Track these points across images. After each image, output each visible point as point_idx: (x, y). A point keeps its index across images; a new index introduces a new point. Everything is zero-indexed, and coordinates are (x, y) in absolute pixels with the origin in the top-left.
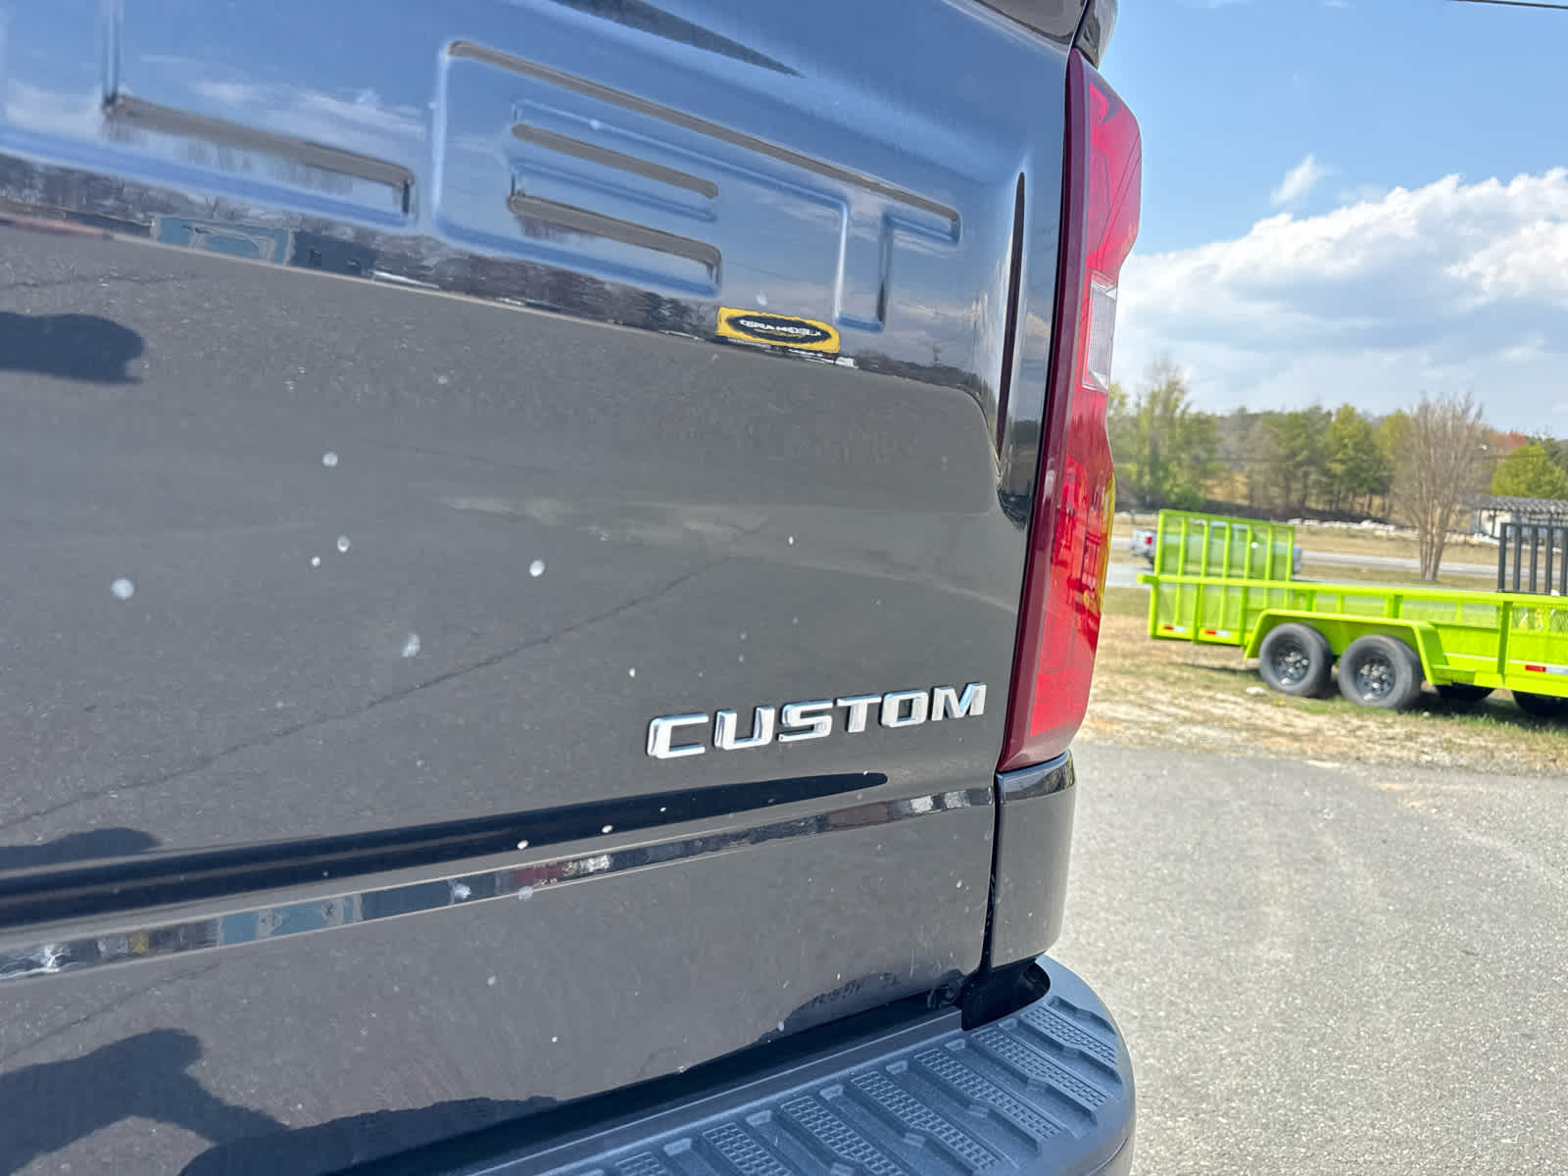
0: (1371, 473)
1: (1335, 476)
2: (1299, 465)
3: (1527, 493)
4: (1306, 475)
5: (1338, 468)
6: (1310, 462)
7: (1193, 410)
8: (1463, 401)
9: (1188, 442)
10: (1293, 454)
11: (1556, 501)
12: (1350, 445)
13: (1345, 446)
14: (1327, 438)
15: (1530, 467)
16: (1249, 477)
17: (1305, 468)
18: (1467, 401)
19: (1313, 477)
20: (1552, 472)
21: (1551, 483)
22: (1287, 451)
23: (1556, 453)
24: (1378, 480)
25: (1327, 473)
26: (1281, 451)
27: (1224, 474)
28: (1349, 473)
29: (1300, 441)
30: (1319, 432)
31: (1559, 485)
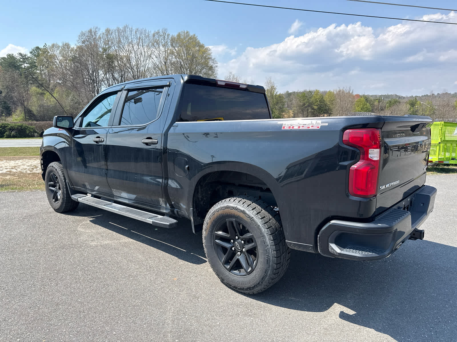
0: (324, 108)
1: (315, 109)
2: (306, 107)
3: (361, 111)
4: (308, 110)
5: (316, 107)
6: (309, 106)
7: (278, 94)
8: (348, 89)
9: (277, 103)
10: (304, 104)
11: (368, 112)
12: (318, 101)
13: (317, 101)
14: (312, 99)
15: (361, 104)
16: (293, 111)
17: (307, 108)
18: (349, 89)
19: (310, 110)
20: (367, 105)
21: (366, 108)
22: (303, 104)
23: (367, 99)
24: (325, 110)
25: (313, 109)
26: (301, 104)
27: (287, 111)
28: (318, 108)
29: (306, 100)
30: (310, 98)
31: (368, 108)
